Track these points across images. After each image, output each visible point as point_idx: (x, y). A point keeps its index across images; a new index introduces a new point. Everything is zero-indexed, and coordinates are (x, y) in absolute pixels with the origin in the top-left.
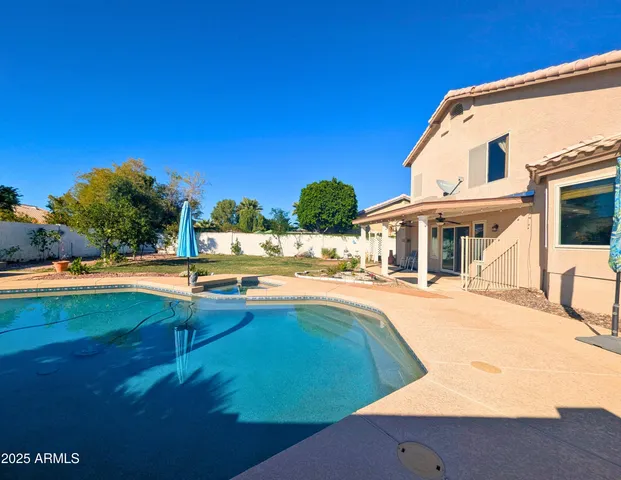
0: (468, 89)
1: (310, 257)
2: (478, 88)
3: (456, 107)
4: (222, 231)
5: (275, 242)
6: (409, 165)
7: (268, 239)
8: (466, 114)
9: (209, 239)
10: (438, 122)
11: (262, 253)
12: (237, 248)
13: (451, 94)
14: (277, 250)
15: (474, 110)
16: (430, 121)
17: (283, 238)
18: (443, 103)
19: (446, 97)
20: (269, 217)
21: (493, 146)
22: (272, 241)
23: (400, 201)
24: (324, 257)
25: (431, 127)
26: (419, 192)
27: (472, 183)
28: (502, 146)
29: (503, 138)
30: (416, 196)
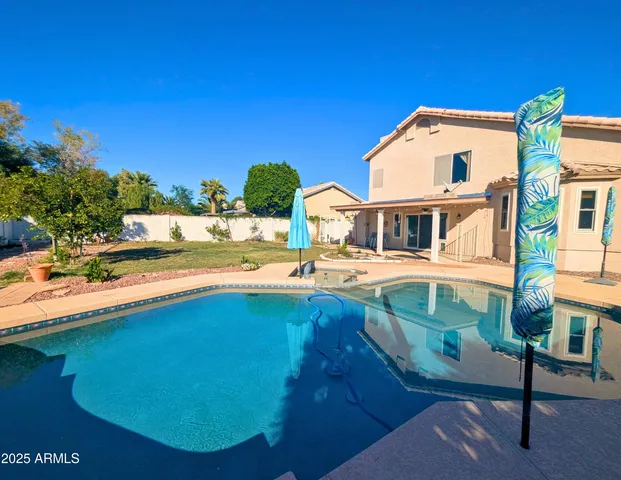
0: (441, 110)
1: (260, 240)
2: (449, 111)
3: (424, 121)
4: (155, 214)
5: (223, 226)
6: (368, 160)
7: (214, 223)
8: (433, 128)
9: (135, 224)
10: (405, 128)
11: (208, 238)
12: (177, 234)
13: (422, 109)
14: (226, 234)
15: (440, 126)
16: (399, 126)
17: (232, 222)
18: (414, 114)
19: (417, 110)
20: (169, 194)
21: (457, 157)
22: (220, 225)
23: (330, 188)
24: (279, 241)
25: (398, 131)
26: (379, 184)
27: (437, 182)
28: (463, 158)
29: (466, 153)
30: (375, 187)
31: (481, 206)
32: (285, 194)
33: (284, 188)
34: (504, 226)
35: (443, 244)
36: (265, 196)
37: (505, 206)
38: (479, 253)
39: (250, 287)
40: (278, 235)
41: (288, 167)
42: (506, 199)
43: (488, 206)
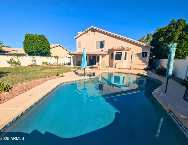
1: (35, 65)
2: (99, 29)
3: (93, 30)
5: (16, 60)
6: (76, 39)
7: (11, 58)
8: (95, 33)
10: (88, 31)
11: (8, 65)
13: (92, 26)
14: (18, 63)
15: (97, 33)
17: (20, 58)
18: (90, 28)
21: (101, 42)
22: (14, 59)
23: (58, 46)
24: (44, 65)
25: (86, 31)
26: (80, 47)
27: (97, 48)
28: (103, 42)
29: (103, 41)
30: (78, 47)
31: (107, 54)
32: (44, 47)
33: (44, 45)
34: (112, 59)
35: (98, 64)
36: (36, 47)
37: (112, 55)
38: (107, 66)
39: (72, 81)
40: (43, 63)
41: (44, 37)
42: (112, 53)
43: (108, 54)
